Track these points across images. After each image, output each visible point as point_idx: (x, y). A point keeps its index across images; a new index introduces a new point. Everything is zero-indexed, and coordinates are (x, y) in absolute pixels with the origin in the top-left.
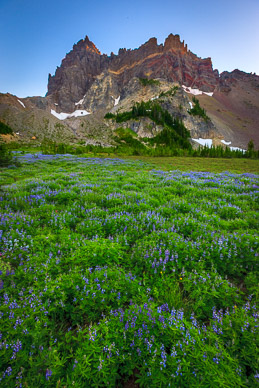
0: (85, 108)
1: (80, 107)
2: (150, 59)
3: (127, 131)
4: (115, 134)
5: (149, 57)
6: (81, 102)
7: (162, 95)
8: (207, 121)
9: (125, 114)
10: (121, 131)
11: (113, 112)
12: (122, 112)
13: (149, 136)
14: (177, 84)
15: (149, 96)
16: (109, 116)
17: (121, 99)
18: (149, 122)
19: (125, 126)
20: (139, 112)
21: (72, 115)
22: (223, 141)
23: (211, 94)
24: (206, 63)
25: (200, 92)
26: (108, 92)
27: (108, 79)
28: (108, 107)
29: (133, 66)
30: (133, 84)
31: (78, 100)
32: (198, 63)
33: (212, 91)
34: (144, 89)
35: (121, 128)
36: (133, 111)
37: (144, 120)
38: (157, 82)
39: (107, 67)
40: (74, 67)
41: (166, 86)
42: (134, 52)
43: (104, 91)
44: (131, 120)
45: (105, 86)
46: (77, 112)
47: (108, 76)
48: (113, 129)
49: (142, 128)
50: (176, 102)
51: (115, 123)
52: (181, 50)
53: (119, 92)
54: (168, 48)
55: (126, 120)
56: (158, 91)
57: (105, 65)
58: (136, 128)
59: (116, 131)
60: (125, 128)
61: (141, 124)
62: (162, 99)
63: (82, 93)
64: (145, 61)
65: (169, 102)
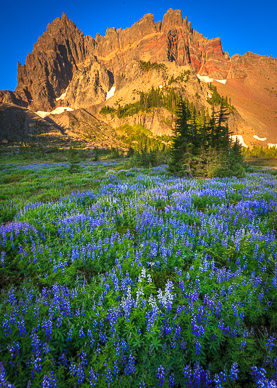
0: (68, 105)
1: (61, 103)
2: (147, 41)
3: (135, 129)
4: (120, 133)
5: (146, 38)
6: (63, 96)
7: (172, 81)
8: (233, 111)
9: (127, 107)
10: (128, 129)
11: (110, 104)
12: (122, 104)
13: (169, 133)
14: (187, 68)
15: (155, 82)
16: (107, 110)
17: (118, 89)
18: (166, 114)
19: (132, 121)
20: (150, 101)
21: (54, 112)
22: (256, 137)
23: (224, 82)
24: (214, 45)
25: (211, 80)
26: (97, 83)
27: (96, 67)
28: (98, 102)
29: (126, 49)
30: (132, 69)
31: (60, 95)
32: (205, 44)
33: (224, 78)
34: (147, 75)
35: (127, 125)
36: (142, 102)
37: (158, 112)
38: (163, 65)
39: (93, 52)
40: (50, 52)
41: (174, 70)
42: (126, 32)
43: (92, 81)
44: (140, 113)
45: (93, 75)
46: (59, 110)
47: (95, 64)
48: (115, 126)
49: (157, 123)
50: (191, 90)
51: (116, 118)
52: (183, 28)
53: (111, 83)
54: (168, 26)
55: (132, 114)
56: (165, 77)
57: (90, 49)
58: (148, 124)
59: (121, 129)
60: (132, 124)
61: (156, 118)
62: (173, 85)
63: (63, 85)
64: (142, 43)
65: (183, 90)
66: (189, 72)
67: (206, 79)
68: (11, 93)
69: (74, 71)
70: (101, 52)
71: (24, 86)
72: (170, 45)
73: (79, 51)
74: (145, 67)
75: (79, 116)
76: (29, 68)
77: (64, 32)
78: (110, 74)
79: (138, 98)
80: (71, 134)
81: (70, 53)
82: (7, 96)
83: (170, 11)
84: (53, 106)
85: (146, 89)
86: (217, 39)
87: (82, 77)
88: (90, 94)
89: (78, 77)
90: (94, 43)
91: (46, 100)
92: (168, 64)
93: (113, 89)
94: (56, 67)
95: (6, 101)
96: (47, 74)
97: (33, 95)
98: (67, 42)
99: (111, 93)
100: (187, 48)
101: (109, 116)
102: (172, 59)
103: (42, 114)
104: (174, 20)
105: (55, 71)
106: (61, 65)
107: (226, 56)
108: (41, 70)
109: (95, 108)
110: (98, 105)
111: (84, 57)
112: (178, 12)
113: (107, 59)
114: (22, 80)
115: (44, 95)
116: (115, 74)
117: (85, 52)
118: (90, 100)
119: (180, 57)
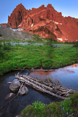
0: (21, 28)
4: (33, 37)
8: (61, 32)
11: (31, 29)
13: (44, 37)
18: (44, 33)
22: (66, 39)
23: (61, 24)
29: (37, 14)
30: (38, 20)
31: (19, 25)
34: (41, 22)
35: (35, 35)
36: (38, 29)
37: (42, 32)
38: (45, 20)
40: (17, 14)
41: (48, 21)
42: (37, 9)
45: (28, 20)
47: (29, 17)
49: (41, 35)
50: (51, 27)
53: (32, 22)
55: (36, 32)
56: (45, 23)
57: (27, 13)
62: (47, 25)
63: (20, 22)
64: (41, 12)
65: (49, 26)
66: (51, 22)
67: (57, 23)
70: (30, 14)
71: (10, 22)
73: (24, 14)
76: (11, 17)
77: (21, 8)
85: (41, 25)
87: (25, 21)
88: (27, 25)
91: (16, 26)
94: (18, 17)
97: (12, 25)
98: (22, 11)
99: (32, 25)
100: (52, 15)
101: (31, 32)
102: (48, 18)
108: (14, 18)
109: (28, 30)
113: (32, 16)
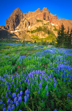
0: (18, 30)
1: (17, 29)
2: (38, 15)
3: (35, 36)
4: (31, 37)
5: (38, 14)
6: (17, 28)
7: (45, 25)
9: (33, 31)
10: (33, 36)
11: (29, 30)
12: (32, 30)
13: (44, 37)
14: (48, 22)
15: (40, 25)
16: (28, 31)
17: (31, 26)
18: (43, 33)
19: (34, 34)
20: (39, 30)
21: (15, 31)
23: (57, 25)
24: (55, 16)
25: (54, 25)
26: (26, 25)
27: (26, 21)
28: (26, 29)
29: (33, 17)
30: (35, 22)
31: (16, 27)
32: (53, 16)
33: (57, 24)
34: (38, 23)
35: (33, 35)
36: (37, 30)
38: (42, 21)
39: (25, 17)
40: (14, 17)
41: (45, 22)
42: (33, 13)
43: (25, 24)
44: (37, 32)
45: (25, 23)
46: (16, 31)
47: (25, 20)
48: (30, 35)
49: (41, 35)
50: (49, 27)
51: (31, 33)
52: (47, 12)
53: (29, 25)
54: (44, 11)
55: (34, 33)
56: (43, 24)
57: (24, 16)
58: (39, 35)
59: (32, 36)
60: (34, 35)
61: (40, 34)
63: (17, 25)
64: (37, 15)
65: (47, 27)
66: (49, 23)
67: (53, 25)
68: (4, 26)
69: (20, 22)
70: (27, 17)
71: (7, 25)
72: (44, 16)
73: (21, 17)
74: (38, 21)
75: (21, 32)
76: (9, 20)
77: (18, 12)
78: (29, 23)
79: (36, 29)
80: (19, 37)
81: (19, 17)
82: (3, 27)
83: (44, 8)
84: (15, 30)
85: (38, 26)
86: (56, 15)
87: (22, 23)
88: (24, 27)
89: (21, 23)
90: (25, 15)
91: (13, 28)
92: (43, 21)
93: (30, 26)
94: (16, 20)
95: (3, 28)
96: (13, 22)
97: (10, 27)
98: (19, 14)
99: (29, 27)
100: (48, 17)
101: (29, 33)
102: (44, 19)
103: (12, 32)
104: (45, 10)
105: (16, 21)
106: (17, 20)
107: (58, 19)
108: (12, 21)
109: (25, 31)
110: (26, 30)
111: (23, 18)
112: (46, 8)
113: (28, 19)
114: (7, 23)
115: (13, 27)
116: (30, 23)
117: (23, 17)
118: (24, 29)
119: (47, 19)
